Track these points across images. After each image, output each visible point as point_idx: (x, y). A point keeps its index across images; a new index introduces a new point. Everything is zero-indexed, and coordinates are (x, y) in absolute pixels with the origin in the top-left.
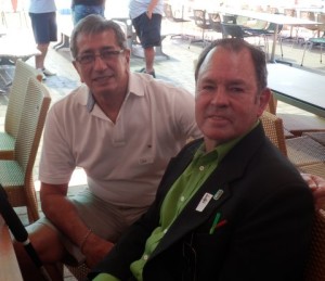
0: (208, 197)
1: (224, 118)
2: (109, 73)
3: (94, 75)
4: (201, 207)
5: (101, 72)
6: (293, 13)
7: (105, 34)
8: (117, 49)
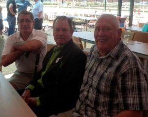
0: (59, 59)
1: (62, 39)
2: (27, 27)
3: (23, 27)
4: (57, 62)
5: (25, 26)
6: (94, 16)
7: (27, 15)
8: (30, 20)
